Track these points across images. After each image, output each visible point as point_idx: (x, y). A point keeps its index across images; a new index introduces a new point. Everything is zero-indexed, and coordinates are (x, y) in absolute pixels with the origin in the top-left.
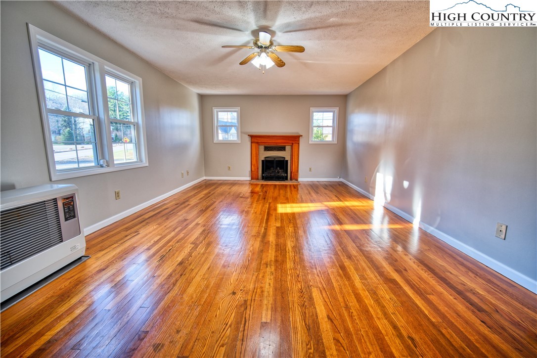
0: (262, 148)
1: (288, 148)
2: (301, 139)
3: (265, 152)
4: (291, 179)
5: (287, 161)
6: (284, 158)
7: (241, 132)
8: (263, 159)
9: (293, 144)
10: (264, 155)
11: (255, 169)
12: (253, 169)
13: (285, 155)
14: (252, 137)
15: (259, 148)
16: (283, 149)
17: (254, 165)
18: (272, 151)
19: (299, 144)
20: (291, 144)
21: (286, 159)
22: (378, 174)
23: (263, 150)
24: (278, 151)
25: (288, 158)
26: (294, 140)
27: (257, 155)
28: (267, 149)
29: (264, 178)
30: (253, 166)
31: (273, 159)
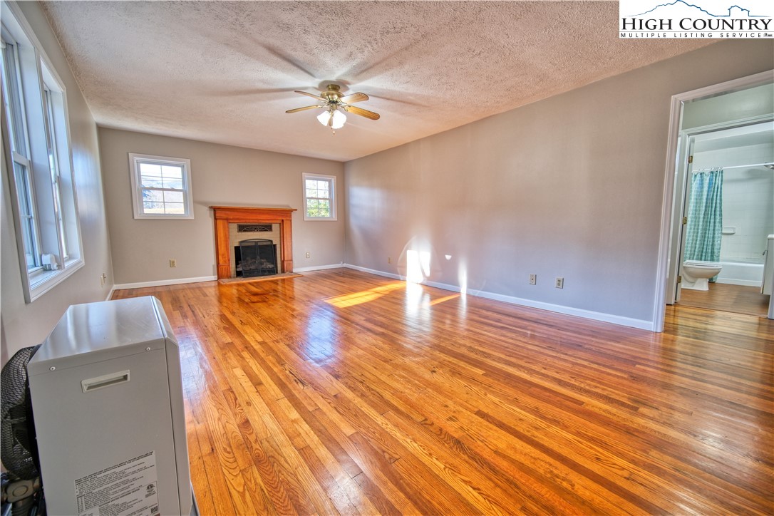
0: (234, 227)
1: (275, 227)
2: (293, 214)
3: (240, 233)
4: (283, 271)
5: (275, 246)
6: (272, 241)
7: (194, 202)
8: (237, 245)
9: (283, 221)
10: (237, 238)
11: (225, 262)
12: (221, 262)
13: (272, 236)
14: (215, 209)
15: (228, 228)
16: (268, 228)
17: (223, 255)
18: (251, 231)
19: (291, 220)
20: (280, 222)
21: (274, 243)
22: (408, 251)
23: (237, 230)
24: (260, 231)
25: (276, 241)
26: (284, 215)
27: (227, 238)
28: (242, 228)
29: (239, 274)
30: (220, 257)
31: (253, 244)
